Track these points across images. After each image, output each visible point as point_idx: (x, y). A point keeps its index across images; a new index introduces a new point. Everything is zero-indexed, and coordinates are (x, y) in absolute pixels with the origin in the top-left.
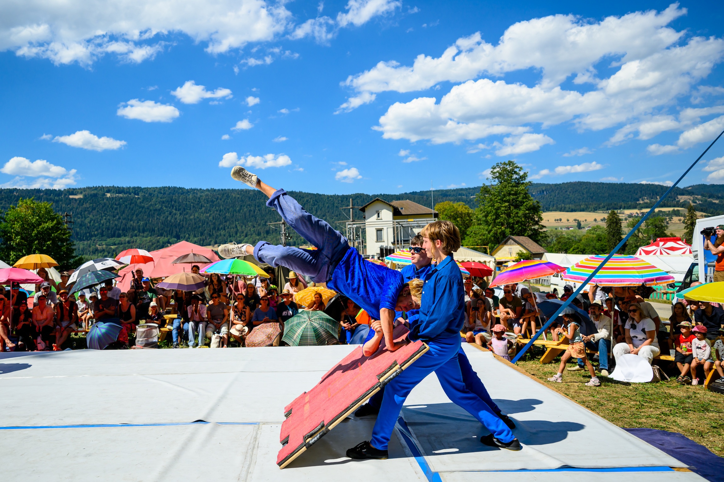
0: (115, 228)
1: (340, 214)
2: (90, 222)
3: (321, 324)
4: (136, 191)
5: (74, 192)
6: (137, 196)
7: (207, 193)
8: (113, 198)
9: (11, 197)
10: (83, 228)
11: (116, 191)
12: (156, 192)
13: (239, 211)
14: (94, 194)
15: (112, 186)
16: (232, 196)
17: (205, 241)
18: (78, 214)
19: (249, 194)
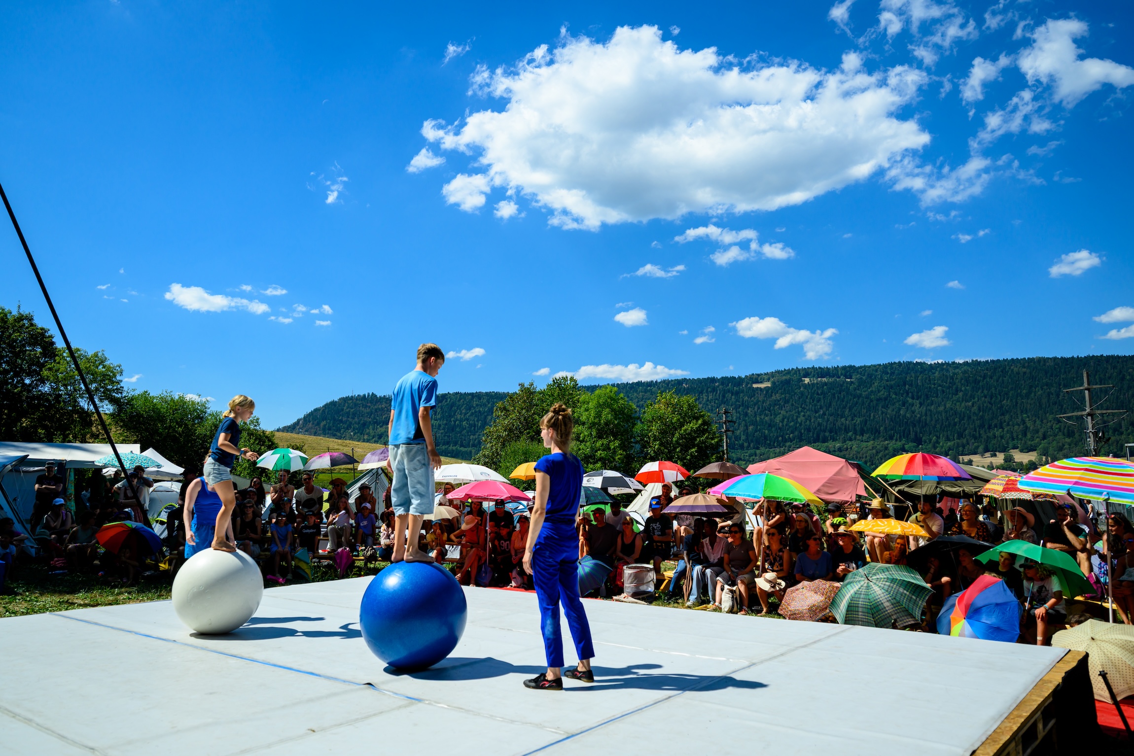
0: (819, 428)
4: (847, 372)
5: (759, 379)
6: (848, 380)
7: (966, 367)
8: (813, 384)
11: (818, 374)
12: (879, 372)
13: (1027, 396)
14: (786, 380)
15: (811, 366)
16: (1012, 370)
18: (765, 410)
19: (1045, 365)
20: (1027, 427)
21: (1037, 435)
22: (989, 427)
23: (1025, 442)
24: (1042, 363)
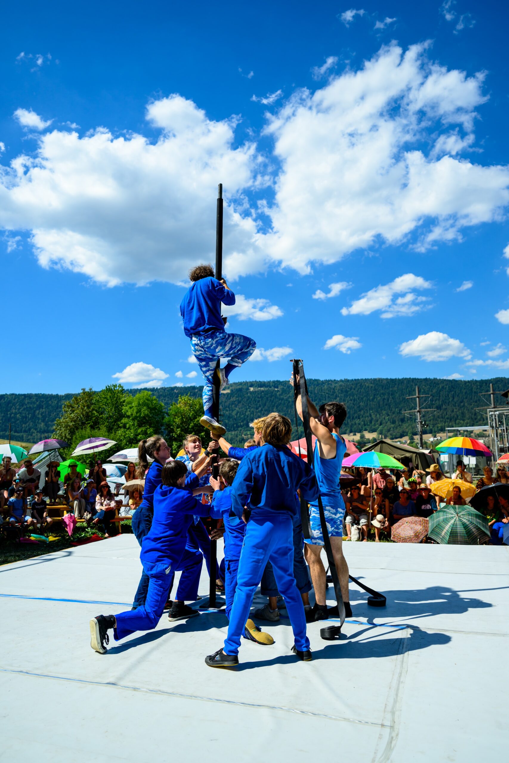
1: (479, 400)
2: (237, 414)
3: (470, 520)
4: (275, 384)
6: (276, 389)
7: (341, 383)
8: (255, 392)
9: (172, 394)
10: (231, 419)
11: (258, 385)
13: (373, 400)
14: (239, 388)
15: (254, 380)
16: (365, 385)
18: (226, 407)
19: (382, 382)
20: (372, 419)
21: (376, 423)
22: (353, 418)
23: (371, 427)
24: (381, 381)
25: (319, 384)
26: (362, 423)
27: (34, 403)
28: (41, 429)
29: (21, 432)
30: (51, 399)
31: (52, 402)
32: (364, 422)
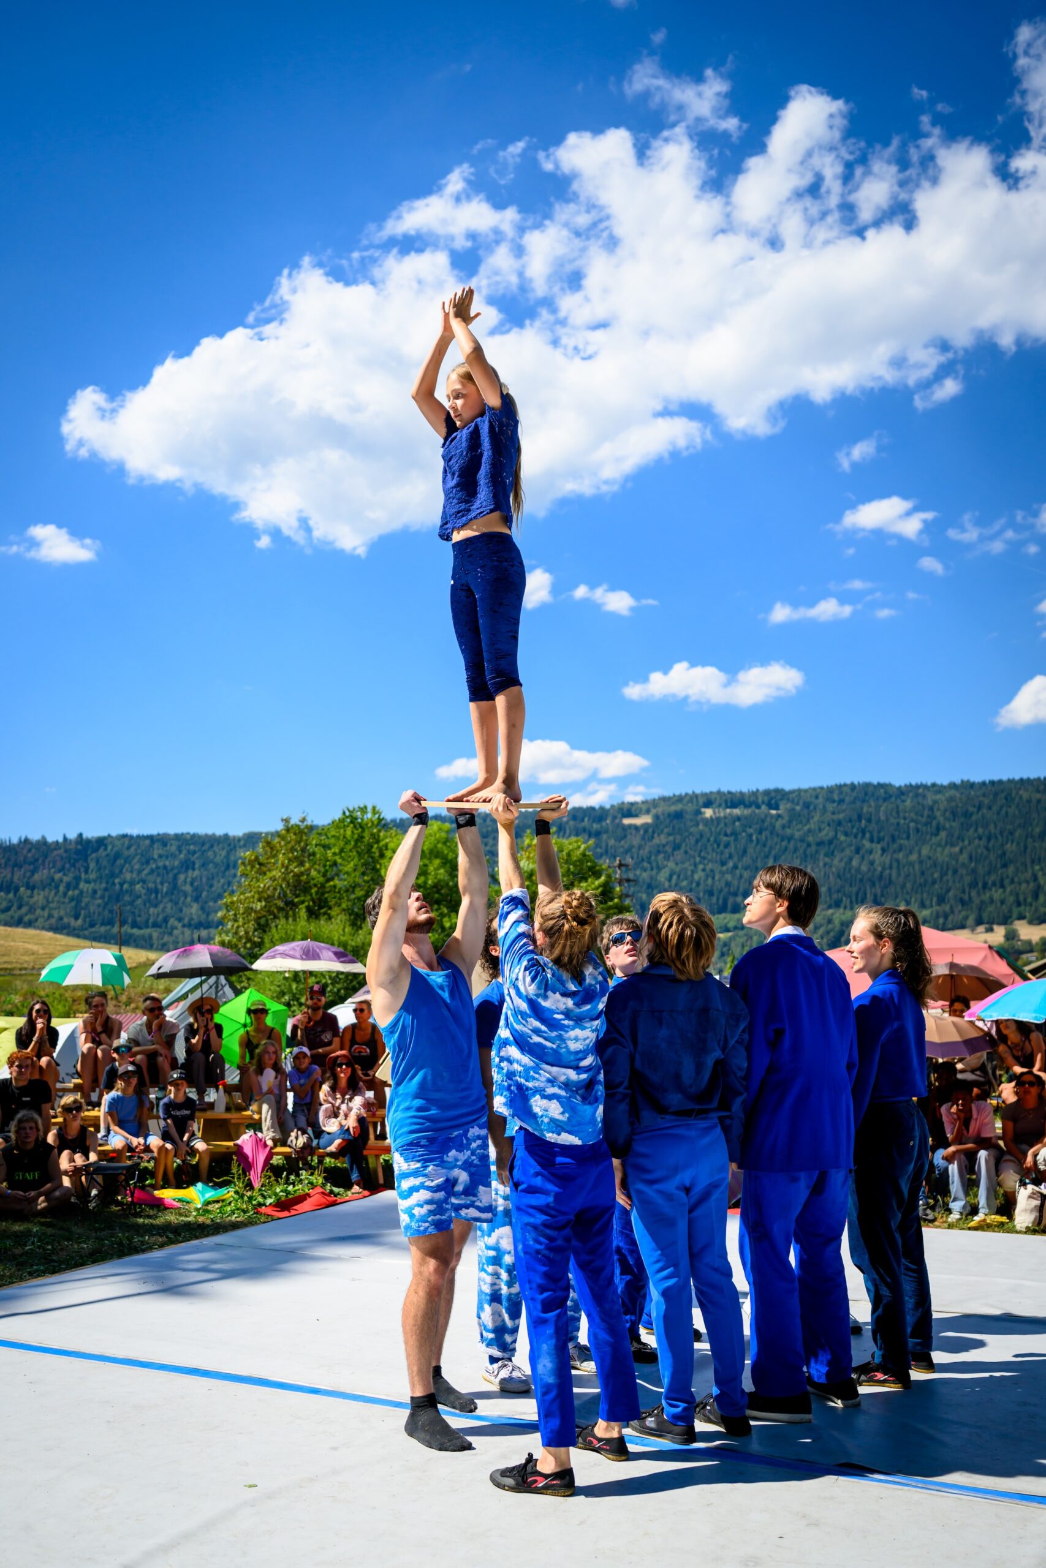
0: (726, 890)
4: (772, 799)
5: (633, 809)
6: (774, 812)
11: (726, 801)
12: (821, 799)
14: (676, 811)
17: (950, 918)
25: (891, 796)
26: (1012, 899)
27: (173, 856)
28: (191, 919)
29: (147, 927)
30: (212, 846)
31: (215, 854)
32: (1017, 895)
